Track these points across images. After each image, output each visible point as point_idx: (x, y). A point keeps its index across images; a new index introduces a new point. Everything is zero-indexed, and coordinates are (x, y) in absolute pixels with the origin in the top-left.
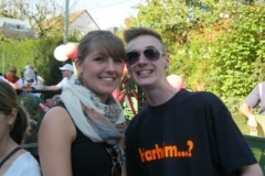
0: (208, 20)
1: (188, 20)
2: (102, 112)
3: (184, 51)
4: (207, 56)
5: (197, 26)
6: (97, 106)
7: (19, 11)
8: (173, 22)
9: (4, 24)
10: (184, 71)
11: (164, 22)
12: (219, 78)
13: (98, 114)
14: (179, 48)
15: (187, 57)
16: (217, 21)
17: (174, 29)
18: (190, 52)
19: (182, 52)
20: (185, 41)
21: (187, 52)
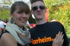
0: (65, 4)
1: (59, 4)
2: (24, 34)
3: (58, 13)
4: (65, 14)
5: (61, 5)
6: (22, 32)
7: (9, 2)
8: (54, 4)
9: (3, 6)
10: (58, 19)
11: (52, 4)
12: (68, 21)
13: (23, 35)
14: (56, 12)
15: (59, 14)
16: (68, 4)
17: (55, 6)
18: (60, 13)
19: (57, 13)
20: (58, 10)
21: (59, 13)
